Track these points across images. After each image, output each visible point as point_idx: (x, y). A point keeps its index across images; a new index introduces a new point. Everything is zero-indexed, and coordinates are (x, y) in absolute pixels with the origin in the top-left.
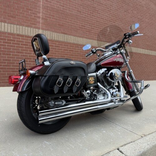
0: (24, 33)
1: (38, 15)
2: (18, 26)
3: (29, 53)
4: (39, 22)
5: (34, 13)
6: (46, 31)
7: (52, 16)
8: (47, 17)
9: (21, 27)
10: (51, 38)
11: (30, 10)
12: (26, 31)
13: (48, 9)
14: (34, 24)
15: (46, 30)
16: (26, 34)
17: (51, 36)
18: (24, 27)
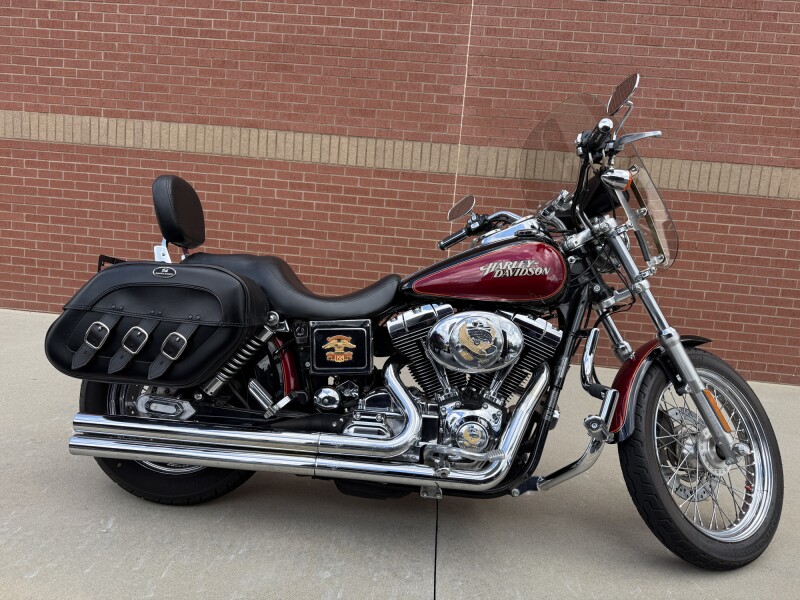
0: (397, 166)
1: (454, 91)
2: (380, 142)
3: (410, 234)
4: (456, 119)
5: (437, 89)
6: (482, 148)
7: (511, 84)
8: (490, 92)
9: (389, 143)
10: (501, 173)
11: (426, 78)
12: (407, 155)
13: (493, 61)
14: (437, 128)
15: (480, 143)
16: (407, 166)
17: (501, 164)
18: (401, 143)
